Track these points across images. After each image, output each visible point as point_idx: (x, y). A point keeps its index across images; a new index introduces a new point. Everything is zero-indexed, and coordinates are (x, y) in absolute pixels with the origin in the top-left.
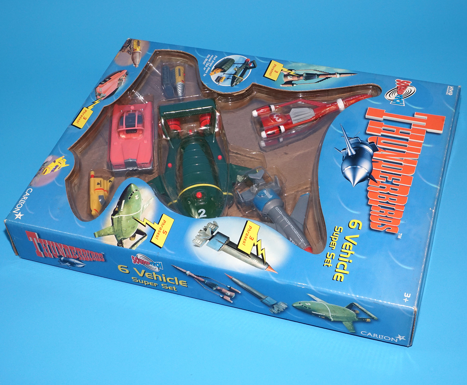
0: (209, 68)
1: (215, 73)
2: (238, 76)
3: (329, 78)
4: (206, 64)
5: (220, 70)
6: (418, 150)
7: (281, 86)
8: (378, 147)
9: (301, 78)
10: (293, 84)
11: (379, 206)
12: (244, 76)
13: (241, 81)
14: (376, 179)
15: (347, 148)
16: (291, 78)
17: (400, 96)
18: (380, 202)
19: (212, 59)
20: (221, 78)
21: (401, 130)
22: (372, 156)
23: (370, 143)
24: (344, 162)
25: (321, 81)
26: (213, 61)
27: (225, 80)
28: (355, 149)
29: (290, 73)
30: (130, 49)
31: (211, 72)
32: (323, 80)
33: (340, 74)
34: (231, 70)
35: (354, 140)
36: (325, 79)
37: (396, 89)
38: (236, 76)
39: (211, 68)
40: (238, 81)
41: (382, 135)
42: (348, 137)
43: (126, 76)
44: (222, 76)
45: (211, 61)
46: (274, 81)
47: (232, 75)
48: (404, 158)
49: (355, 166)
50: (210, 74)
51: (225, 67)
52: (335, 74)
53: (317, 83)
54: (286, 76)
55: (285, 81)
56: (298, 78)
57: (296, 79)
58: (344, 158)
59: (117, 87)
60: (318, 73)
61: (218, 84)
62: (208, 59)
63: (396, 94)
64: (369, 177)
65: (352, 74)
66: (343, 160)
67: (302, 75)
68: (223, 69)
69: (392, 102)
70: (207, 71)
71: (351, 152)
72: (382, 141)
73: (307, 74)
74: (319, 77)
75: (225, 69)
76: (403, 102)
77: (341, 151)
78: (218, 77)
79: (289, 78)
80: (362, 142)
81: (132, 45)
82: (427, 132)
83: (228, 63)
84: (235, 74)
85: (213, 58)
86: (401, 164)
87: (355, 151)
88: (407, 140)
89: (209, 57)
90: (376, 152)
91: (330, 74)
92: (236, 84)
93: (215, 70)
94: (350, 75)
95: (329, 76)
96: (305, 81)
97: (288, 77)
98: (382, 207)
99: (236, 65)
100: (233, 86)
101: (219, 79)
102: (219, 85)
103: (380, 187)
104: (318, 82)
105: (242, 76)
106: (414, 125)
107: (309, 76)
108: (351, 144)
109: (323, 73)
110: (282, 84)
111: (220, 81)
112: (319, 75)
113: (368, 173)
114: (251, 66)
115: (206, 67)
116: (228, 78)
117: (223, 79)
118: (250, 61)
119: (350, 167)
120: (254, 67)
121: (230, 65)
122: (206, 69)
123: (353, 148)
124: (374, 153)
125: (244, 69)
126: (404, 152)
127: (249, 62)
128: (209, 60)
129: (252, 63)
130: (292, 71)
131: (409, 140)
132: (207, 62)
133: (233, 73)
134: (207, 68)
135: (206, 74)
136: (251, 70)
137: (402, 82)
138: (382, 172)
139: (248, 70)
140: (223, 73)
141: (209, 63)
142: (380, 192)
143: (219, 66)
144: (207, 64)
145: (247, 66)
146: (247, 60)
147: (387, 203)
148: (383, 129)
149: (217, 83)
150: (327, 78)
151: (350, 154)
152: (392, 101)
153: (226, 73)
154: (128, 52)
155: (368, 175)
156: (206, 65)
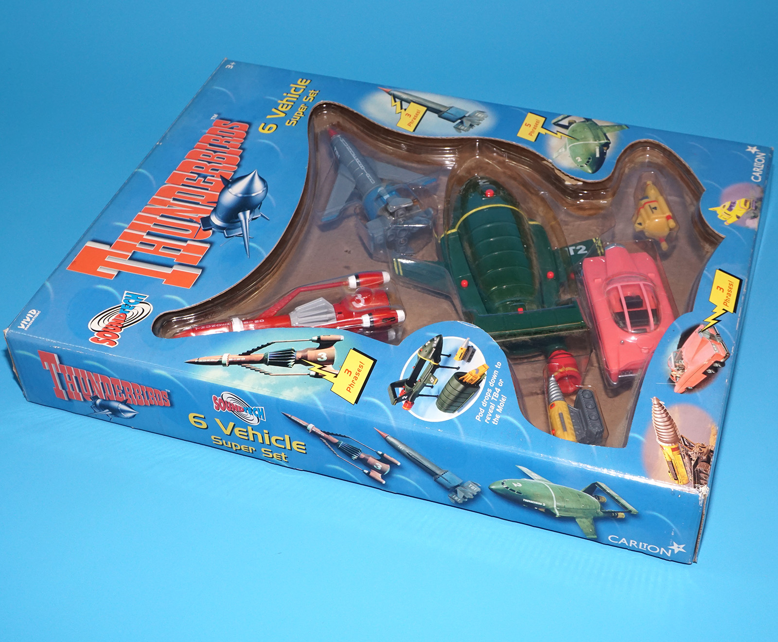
0: (492, 384)
1: (477, 370)
2: (429, 362)
3: (244, 354)
4: (500, 397)
5: (468, 378)
6: (140, 218)
7: (342, 338)
8: (200, 224)
9: (299, 355)
10: (319, 340)
11: (229, 149)
12: (416, 361)
13: (423, 348)
14: (220, 180)
15: (249, 221)
16: (320, 354)
17: (124, 310)
18: (225, 153)
19: (487, 409)
20: (463, 359)
21: (152, 249)
22: (215, 209)
23: (211, 229)
24: (259, 202)
25: (263, 346)
26: (484, 404)
27: (456, 351)
28: (238, 220)
29: (320, 369)
30: (690, 453)
31: (486, 373)
32: (259, 348)
33: (219, 363)
34: (443, 377)
35: (234, 233)
36: (254, 350)
37: (124, 325)
38: (433, 363)
39: (487, 385)
40: (428, 349)
41: (185, 241)
42: (243, 237)
43: (672, 376)
44: (463, 364)
45: (489, 405)
46: (354, 349)
47: (440, 364)
48: (166, 208)
49: (246, 196)
50: (487, 367)
51: (458, 386)
52: (231, 363)
53: (270, 342)
54: (330, 361)
55: (333, 347)
56: (305, 354)
57: (311, 354)
58: (259, 207)
59: (681, 352)
60: (263, 367)
61: (468, 343)
62: (495, 412)
63: (129, 315)
64: (228, 183)
65: (196, 361)
66: (261, 203)
67: (299, 361)
68: (461, 382)
69: (145, 299)
70: (495, 377)
71: (245, 217)
72: (191, 232)
73: (286, 365)
74: (263, 356)
75: (456, 382)
76: (124, 298)
77: (260, 215)
78: (469, 360)
79: (323, 354)
80: (222, 231)
81: (688, 464)
82: (110, 245)
83: (452, 397)
84: (435, 368)
85: (485, 414)
86: (174, 199)
87: (237, 217)
88: (149, 234)
89: (493, 417)
90: (205, 216)
91: (239, 363)
92: (432, 340)
93: (479, 378)
94: (200, 361)
95: (243, 358)
96: (293, 348)
97: (325, 358)
98: (226, 148)
99: (434, 392)
100: (437, 337)
101: (468, 355)
102: (466, 338)
103: (218, 170)
104: (268, 344)
105: (421, 363)
106: (124, 256)
107: (282, 359)
108: (242, 226)
109: (254, 365)
110: (340, 340)
111: (466, 348)
112: (263, 361)
113: (229, 188)
114: (400, 389)
115: (499, 387)
116: (449, 356)
117: (459, 354)
118: (404, 402)
119: (253, 195)
120: (394, 386)
121: (446, 393)
122: (497, 381)
123: (240, 221)
124: (209, 215)
125: (416, 382)
126: (162, 216)
127: (404, 399)
128: (492, 407)
129: (398, 396)
130: (317, 373)
131: (145, 234)
132: (497, 403)
133: (438, 370)
134: (496, 385)
135: (497, 369)
136: (401, 379)
137: (108, 339)
138: (207, 190)
139: (408, 377)
140: (459, 371)
141: (493, 398)
142: (221, 164)
143: (470, 390)
144: (496, 395)
145: (410, 388)
146: (410, 407)
147: (215, 152)
148: (180, 250)
149: (471, 344)
150: (248, 353)
151: (248, 212)
152: (143, 301)
153: (455, 371)
154: (690, 444)
155: (229, 185)
156: (500, 393)
